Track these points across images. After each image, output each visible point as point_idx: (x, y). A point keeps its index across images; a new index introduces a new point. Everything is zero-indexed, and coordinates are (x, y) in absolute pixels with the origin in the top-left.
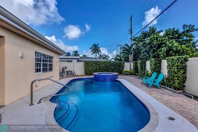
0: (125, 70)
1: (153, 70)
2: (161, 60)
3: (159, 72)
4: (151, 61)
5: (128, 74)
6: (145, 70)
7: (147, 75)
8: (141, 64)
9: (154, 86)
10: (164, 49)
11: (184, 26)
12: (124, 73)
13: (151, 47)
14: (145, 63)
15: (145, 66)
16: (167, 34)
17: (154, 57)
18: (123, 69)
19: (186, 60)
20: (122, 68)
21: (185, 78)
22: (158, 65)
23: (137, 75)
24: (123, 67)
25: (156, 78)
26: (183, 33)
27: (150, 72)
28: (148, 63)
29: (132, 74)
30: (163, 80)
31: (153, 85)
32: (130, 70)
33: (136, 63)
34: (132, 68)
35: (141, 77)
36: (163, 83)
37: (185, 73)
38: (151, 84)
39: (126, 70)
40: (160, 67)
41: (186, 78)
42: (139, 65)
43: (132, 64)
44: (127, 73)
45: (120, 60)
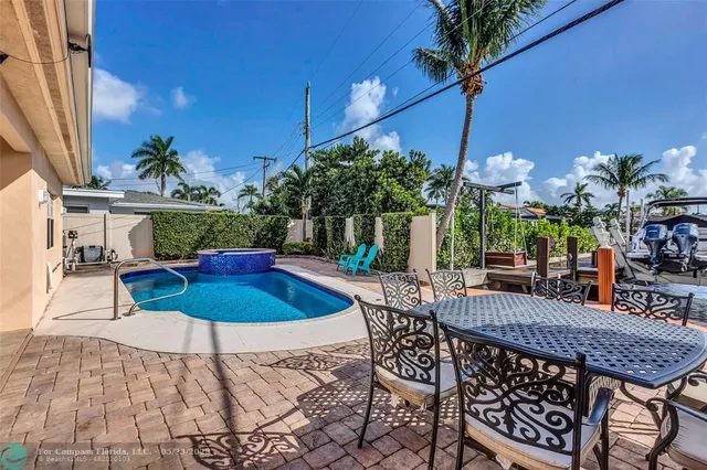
0: (290, 240)
1: (360, 240)
2: (374, 217)
3: (370, 243)
4: (355, 220)
5: (297, 253)
6: (343, 238)
7: (348, 252)
8: (333, 223)
9: (361, 272)
10: (379, 195)
11: (412, 153)
12: (286, 251)
13: (356, 185)
14: (342, 222)
15: (343, 230)
16: (385, 165)
17: (362, 210)
18: (284, 239)
19: (409, 220)
20: (282, 234)
21: (407, 252)
22: (369, 227)
23: (322, 255)
24: (285, 234)
25: (365, 255)
26: (411, 165)
27: (354, 244)
28: (350, 222)
29: (309, 254)
30: (376, 260)
31: (359, 269)
32: (304, 240)
33: (322, 221)
34: (310, 234)
35: (335, 257)
36: (375, 266)
37: (407, 243)
38: (354, 267)
39: (293, 242)
40: (372, 233)
41: (409, 251)
42: (328, 228)
43: (310, 225)
44: (295, 249)
45: (274, 210)
